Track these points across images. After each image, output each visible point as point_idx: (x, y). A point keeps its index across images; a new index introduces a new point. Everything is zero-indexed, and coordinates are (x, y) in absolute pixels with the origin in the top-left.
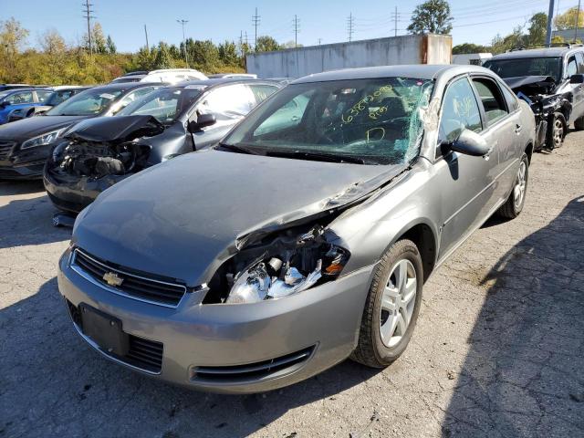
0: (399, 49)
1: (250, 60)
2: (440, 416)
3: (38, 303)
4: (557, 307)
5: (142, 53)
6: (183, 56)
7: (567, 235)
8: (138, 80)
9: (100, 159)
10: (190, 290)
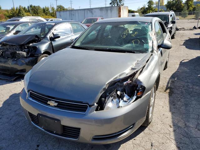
0: (111, 11)
1: (58, 14)
2: (174, 142)
3: (2, 112)
4: (193, 99)
5: (13, 10)
6: (29, 11)
7: (185, 74)
8: (18, 20)
9: (18, 52)
10: (90, 106)
